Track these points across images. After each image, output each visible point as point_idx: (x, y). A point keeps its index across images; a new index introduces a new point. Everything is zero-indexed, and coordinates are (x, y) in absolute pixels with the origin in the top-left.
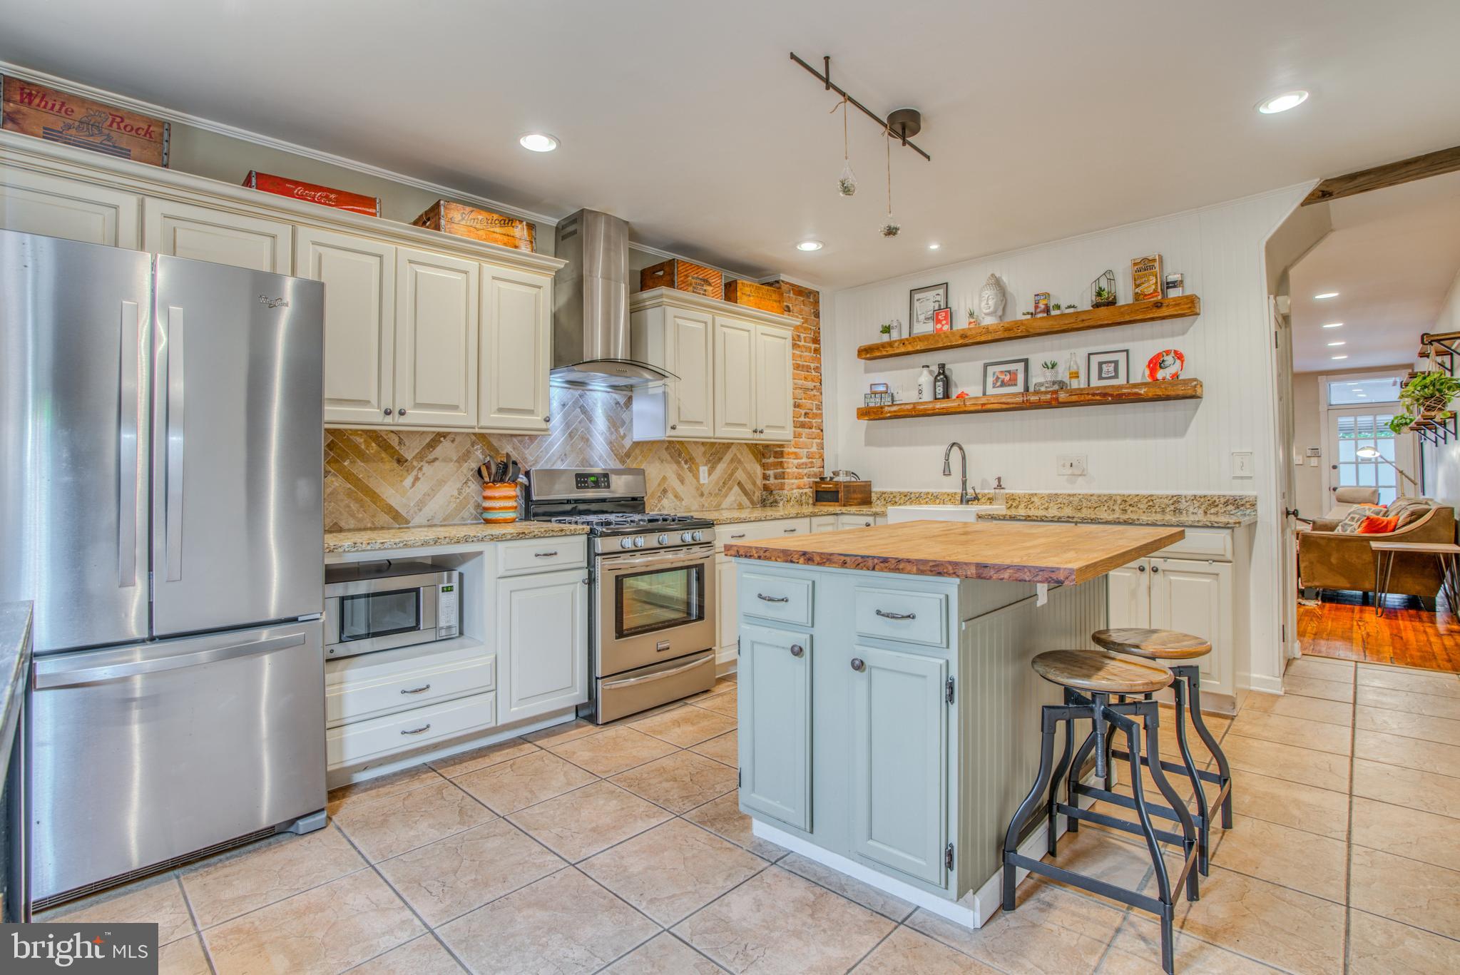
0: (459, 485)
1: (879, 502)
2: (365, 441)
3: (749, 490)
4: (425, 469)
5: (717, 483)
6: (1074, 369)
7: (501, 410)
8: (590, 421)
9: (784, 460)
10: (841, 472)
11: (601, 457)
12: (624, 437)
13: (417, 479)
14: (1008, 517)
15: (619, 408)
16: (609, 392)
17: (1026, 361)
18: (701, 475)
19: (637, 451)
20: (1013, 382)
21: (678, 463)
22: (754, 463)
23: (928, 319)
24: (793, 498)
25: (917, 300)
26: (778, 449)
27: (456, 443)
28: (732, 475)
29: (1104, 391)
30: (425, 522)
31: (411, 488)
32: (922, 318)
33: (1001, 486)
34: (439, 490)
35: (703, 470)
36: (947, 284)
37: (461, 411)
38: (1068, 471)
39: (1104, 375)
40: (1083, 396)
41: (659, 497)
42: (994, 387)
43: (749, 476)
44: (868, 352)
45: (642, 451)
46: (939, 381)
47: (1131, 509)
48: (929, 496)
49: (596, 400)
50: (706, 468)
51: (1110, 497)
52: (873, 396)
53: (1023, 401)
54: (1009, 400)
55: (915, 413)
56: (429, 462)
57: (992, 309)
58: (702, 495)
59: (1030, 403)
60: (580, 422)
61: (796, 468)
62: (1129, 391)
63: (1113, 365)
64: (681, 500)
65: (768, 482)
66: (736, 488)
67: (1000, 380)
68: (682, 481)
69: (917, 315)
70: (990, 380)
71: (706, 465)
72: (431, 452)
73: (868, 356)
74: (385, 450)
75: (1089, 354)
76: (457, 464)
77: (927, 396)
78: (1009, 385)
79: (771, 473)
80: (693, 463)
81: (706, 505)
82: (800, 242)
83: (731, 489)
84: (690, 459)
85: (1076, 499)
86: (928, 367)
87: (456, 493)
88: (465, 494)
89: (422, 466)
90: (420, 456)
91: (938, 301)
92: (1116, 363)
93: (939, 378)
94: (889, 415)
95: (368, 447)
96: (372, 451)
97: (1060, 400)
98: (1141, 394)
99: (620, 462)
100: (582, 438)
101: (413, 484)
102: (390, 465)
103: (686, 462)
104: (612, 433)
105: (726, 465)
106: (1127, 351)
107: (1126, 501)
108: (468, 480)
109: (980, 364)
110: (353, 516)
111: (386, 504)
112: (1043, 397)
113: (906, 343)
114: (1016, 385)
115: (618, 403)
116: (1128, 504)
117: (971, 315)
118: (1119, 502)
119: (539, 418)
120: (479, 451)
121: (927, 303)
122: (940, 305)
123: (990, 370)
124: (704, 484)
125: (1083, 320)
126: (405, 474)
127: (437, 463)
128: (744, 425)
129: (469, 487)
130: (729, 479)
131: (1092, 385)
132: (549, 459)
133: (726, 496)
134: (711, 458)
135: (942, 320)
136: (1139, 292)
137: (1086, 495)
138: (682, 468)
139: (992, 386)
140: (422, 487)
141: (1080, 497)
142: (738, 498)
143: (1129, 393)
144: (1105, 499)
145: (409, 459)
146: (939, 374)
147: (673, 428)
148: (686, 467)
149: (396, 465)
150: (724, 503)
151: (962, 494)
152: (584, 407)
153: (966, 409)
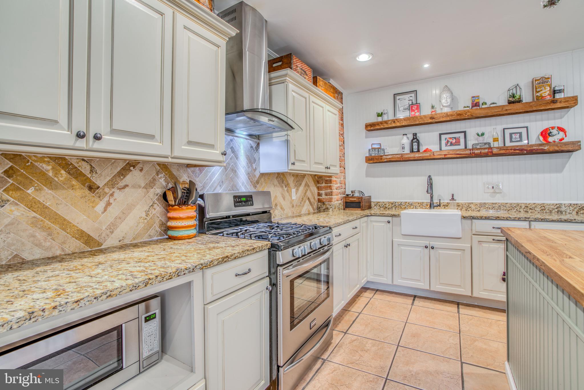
0: (146, 208)
1: (375, 207)
2: (53, 168)
3: (312, 202)
4: (115, 195)
5: (299, 199)
6: (496, 136)
7: (190, 143)
8: (237, 158)
9: (332, 185)
10: (356, 191)
11: (244, 184)
12: (255, 170)
13: (109, 204)
14: (484, 218)
15: (253, 151)
16: (247, 139)
17: (465, 132)
18: (293, 194)
19: (262, 179)
20: (458, 143)
21: (282, 187)
22: (314, 186)
23: (406, 109)
24: (337, 207)
25: (398, 99)
26: (328, 179)
27: (144, 172)
29: (521, 148)
30: (117, 243)
31: (103, 213)
32: (402, 109)
33: (454, 199)
34: (129, 213)
35: (294, 190)
36: (416, 91)
37: (157, 141)
38: (492, 191)
39: (513, 140)
40: (508, 150)
42: (446, 146)
43: (312, 194)
44: (371, 127)
45: (265, 180)
46: (414, 142)
47: (531, 211)
48: (407, 204)
51: (518, 205)
52: (374, 150)
53: (470, 153)
54: (461, 153)
55: (401, 159)
56: (120, 189)
57: (449, 104)
58: (293, 206)
59: (476, 154)
60: (231, 159)
61: (336, 189)
62: (538, 148)
63: (518, 134)
64: (283, 210)
65: (321, 197)
66: (307, 202)
67: (450, 142)
68: (284, 199)
69: (398, 107)
70: (443, 142)
71: (294, 188)
72: (122, 179)
73: (372, 128)
74: (76, 178)
75: (504, 129)
76: (144, 190)
77: (407, 150)
78: (455, 145)
79: (323, 192)
80: (289, 187)
81: (295, 212)
82: (358, 55)
83: (305, 202)
84: (287, 184)
85: (496, 205)
86: (406, 135)
87: (144, 215)
88: (151, 216)
89: (114, 192)
90: (112, 183)
91: (411, 100)
92: (520, 134)
93: (414, 141)
94: (386, 160)
95: (56, 175)
96: (61, 179)
97: (494, 153)
98: (545, 150)
99: (254, 187)
100: (233, 170)
101: (105, 210)
102: (81, 191)
103: (286, 186)
104: (249, 167)
105: (303, 188)
106: (527, 127)
107: (527, 207)
108: (154, 203)
109: (436, 135)
110: (39, 245)
111: (78, 230)
112: (483, 151)
113: (396, 121)
114: (459, 145)
115: (252, 147)
116: (528, 208)
117: (433, 107)
118: (523, 207)
119: (218, 152)
120: (163, 179)
121: (405, 101)
122: (412, 102)
123: (443, 137)
124: (294, 200)
125: (507, 110)
126: (97, 200)
127: (127, 189)
128: (321, 164)
129: (155, 209)
130: (304, 196)
131: (506, 145)
132: (212, 185)
133: (303, 206)
134: (296, 184)
135: (415, 110)
136: (539, 95)
137: (503, 203)
138: (284, 190)
139: (445, 145)
140: (114, 211)
141: (499, 204)
142: (308, 207)
143: (537, 149)
144: (515, 205)
145: (101, 186)
146: (414, 139)
147: (293, 164)
148: (286, 189)
149: (87, 192)
151: (431, 203)
152: (233, 148)
153: (435, 157)
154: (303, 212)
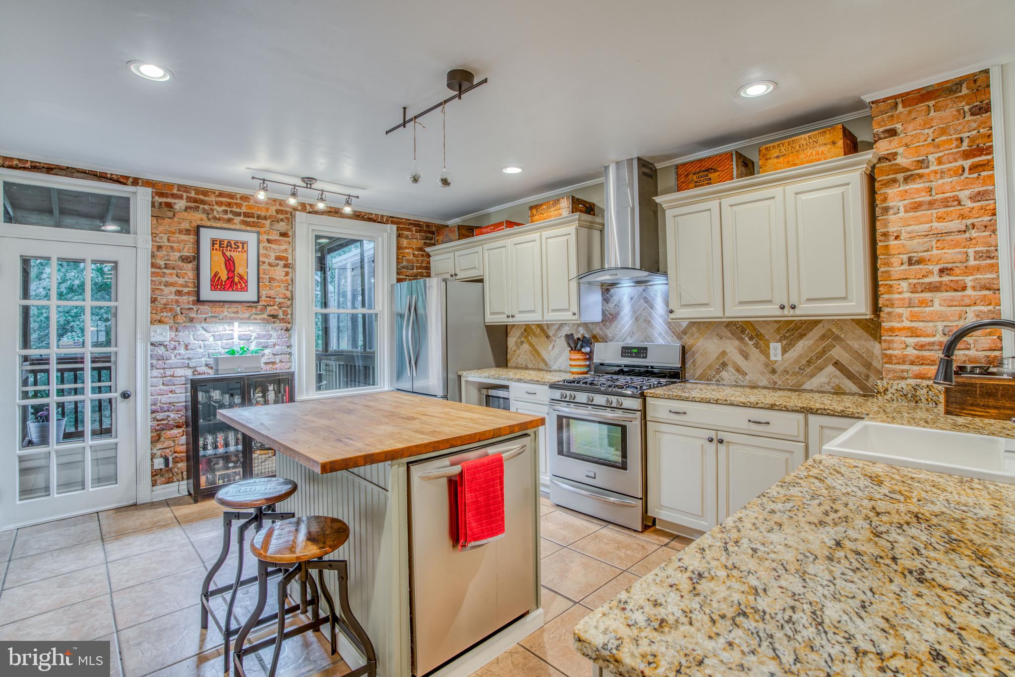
2: (535, 327)
3: (858, 372)
5: (797, 361)
8: (652, 308)
11: (660, 334)
13: (554, 346)
18: (772, 352)
19: (694, 329)
21: (741, 339)
22: (866, 340)
28: (824, 352)
35: (776, 347)
41: (718, 369)
43: (857, 355)
45: (699, 329)
49: (656, 291)
50: (779, 345)
56: (559, 338)
58: (774, 372)
60: (643, 309)
64: (744, 374)
66: (831, 369)
68: (746, 357)
71: (780, 341)
74: (542, 332)
80: (761, 340)
81: (779, 382)
83: (821, 368)
84: (757, 335)
89: (556, 339)
90: (555, 335)
95: (536, 330)
96: (538, 332)
101: (553, 349)
102: (544, 339)
103: (751, 338)
105: (812, 342)
110: (532, 362)
111: (543, 358)
124: (776, 361)
126: (549, 343)
130: (818, 358)
133: (812, 376)
134: (787, 335)
138: (746, 344)
140: (556, 350)
142: (835, 380)
145: (551, 336)
148: (751, 343)
149: (546, 339)
150: (808, 383)
152: (646, 298)
154: (807, 386)
